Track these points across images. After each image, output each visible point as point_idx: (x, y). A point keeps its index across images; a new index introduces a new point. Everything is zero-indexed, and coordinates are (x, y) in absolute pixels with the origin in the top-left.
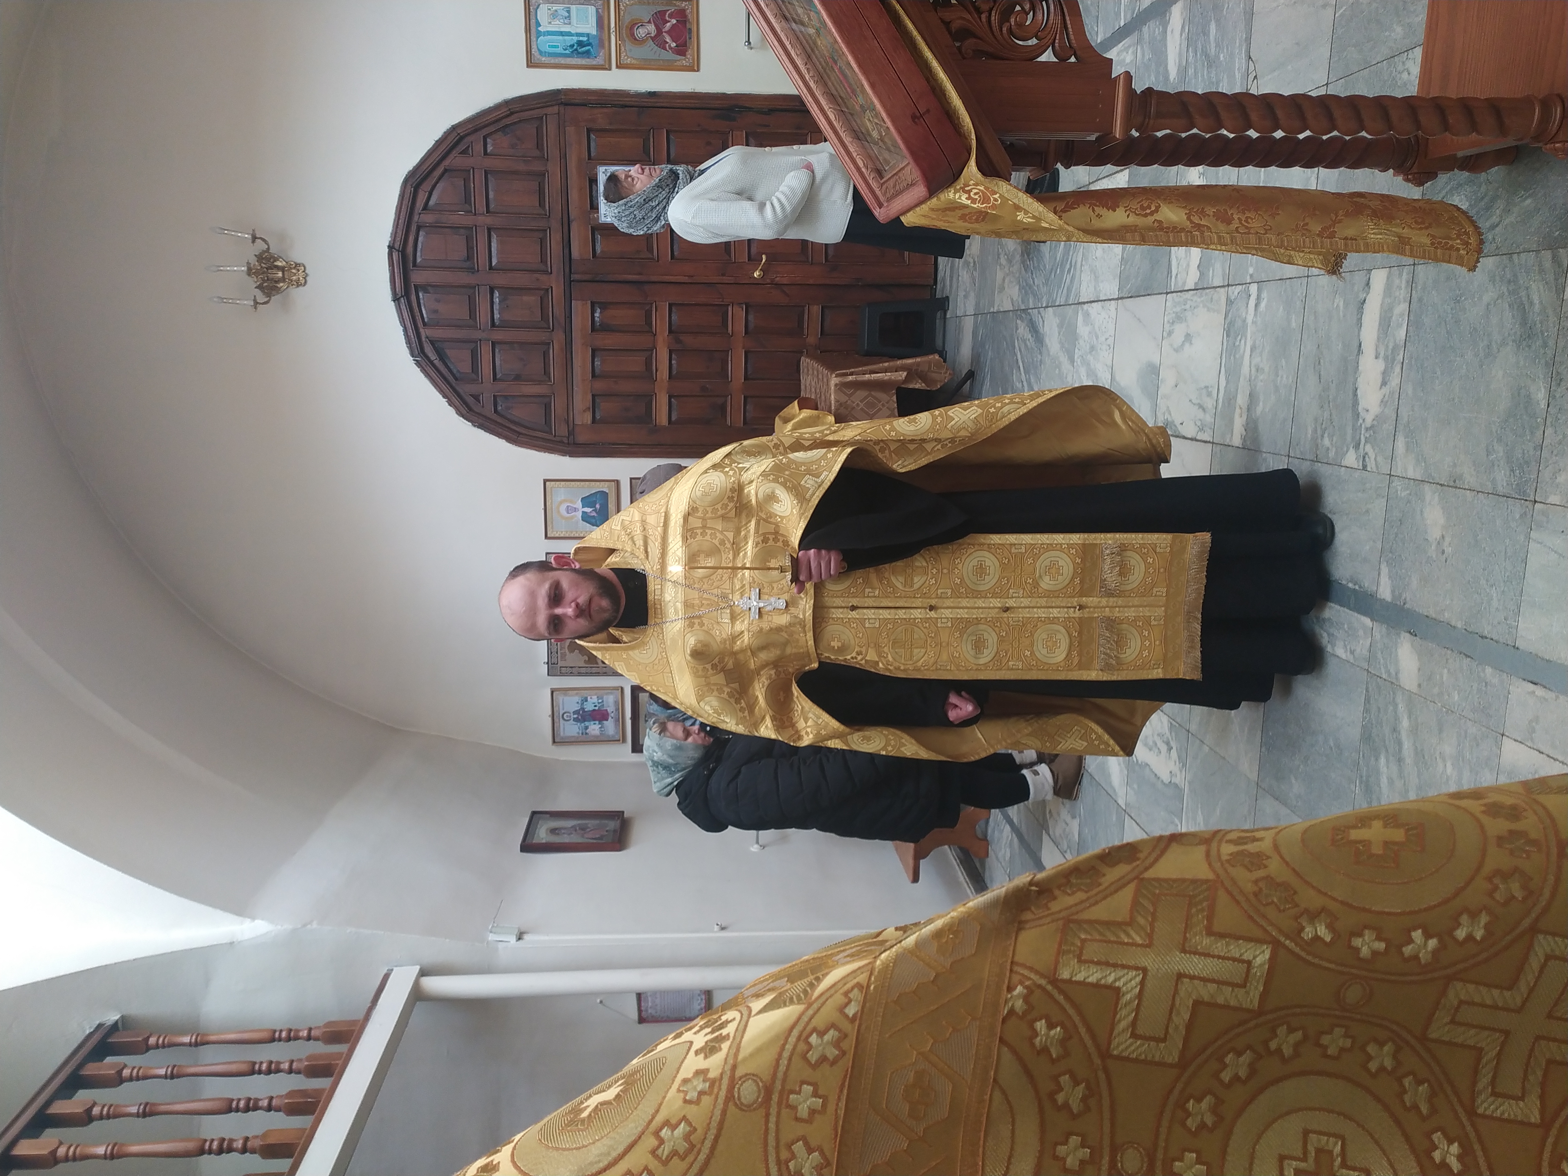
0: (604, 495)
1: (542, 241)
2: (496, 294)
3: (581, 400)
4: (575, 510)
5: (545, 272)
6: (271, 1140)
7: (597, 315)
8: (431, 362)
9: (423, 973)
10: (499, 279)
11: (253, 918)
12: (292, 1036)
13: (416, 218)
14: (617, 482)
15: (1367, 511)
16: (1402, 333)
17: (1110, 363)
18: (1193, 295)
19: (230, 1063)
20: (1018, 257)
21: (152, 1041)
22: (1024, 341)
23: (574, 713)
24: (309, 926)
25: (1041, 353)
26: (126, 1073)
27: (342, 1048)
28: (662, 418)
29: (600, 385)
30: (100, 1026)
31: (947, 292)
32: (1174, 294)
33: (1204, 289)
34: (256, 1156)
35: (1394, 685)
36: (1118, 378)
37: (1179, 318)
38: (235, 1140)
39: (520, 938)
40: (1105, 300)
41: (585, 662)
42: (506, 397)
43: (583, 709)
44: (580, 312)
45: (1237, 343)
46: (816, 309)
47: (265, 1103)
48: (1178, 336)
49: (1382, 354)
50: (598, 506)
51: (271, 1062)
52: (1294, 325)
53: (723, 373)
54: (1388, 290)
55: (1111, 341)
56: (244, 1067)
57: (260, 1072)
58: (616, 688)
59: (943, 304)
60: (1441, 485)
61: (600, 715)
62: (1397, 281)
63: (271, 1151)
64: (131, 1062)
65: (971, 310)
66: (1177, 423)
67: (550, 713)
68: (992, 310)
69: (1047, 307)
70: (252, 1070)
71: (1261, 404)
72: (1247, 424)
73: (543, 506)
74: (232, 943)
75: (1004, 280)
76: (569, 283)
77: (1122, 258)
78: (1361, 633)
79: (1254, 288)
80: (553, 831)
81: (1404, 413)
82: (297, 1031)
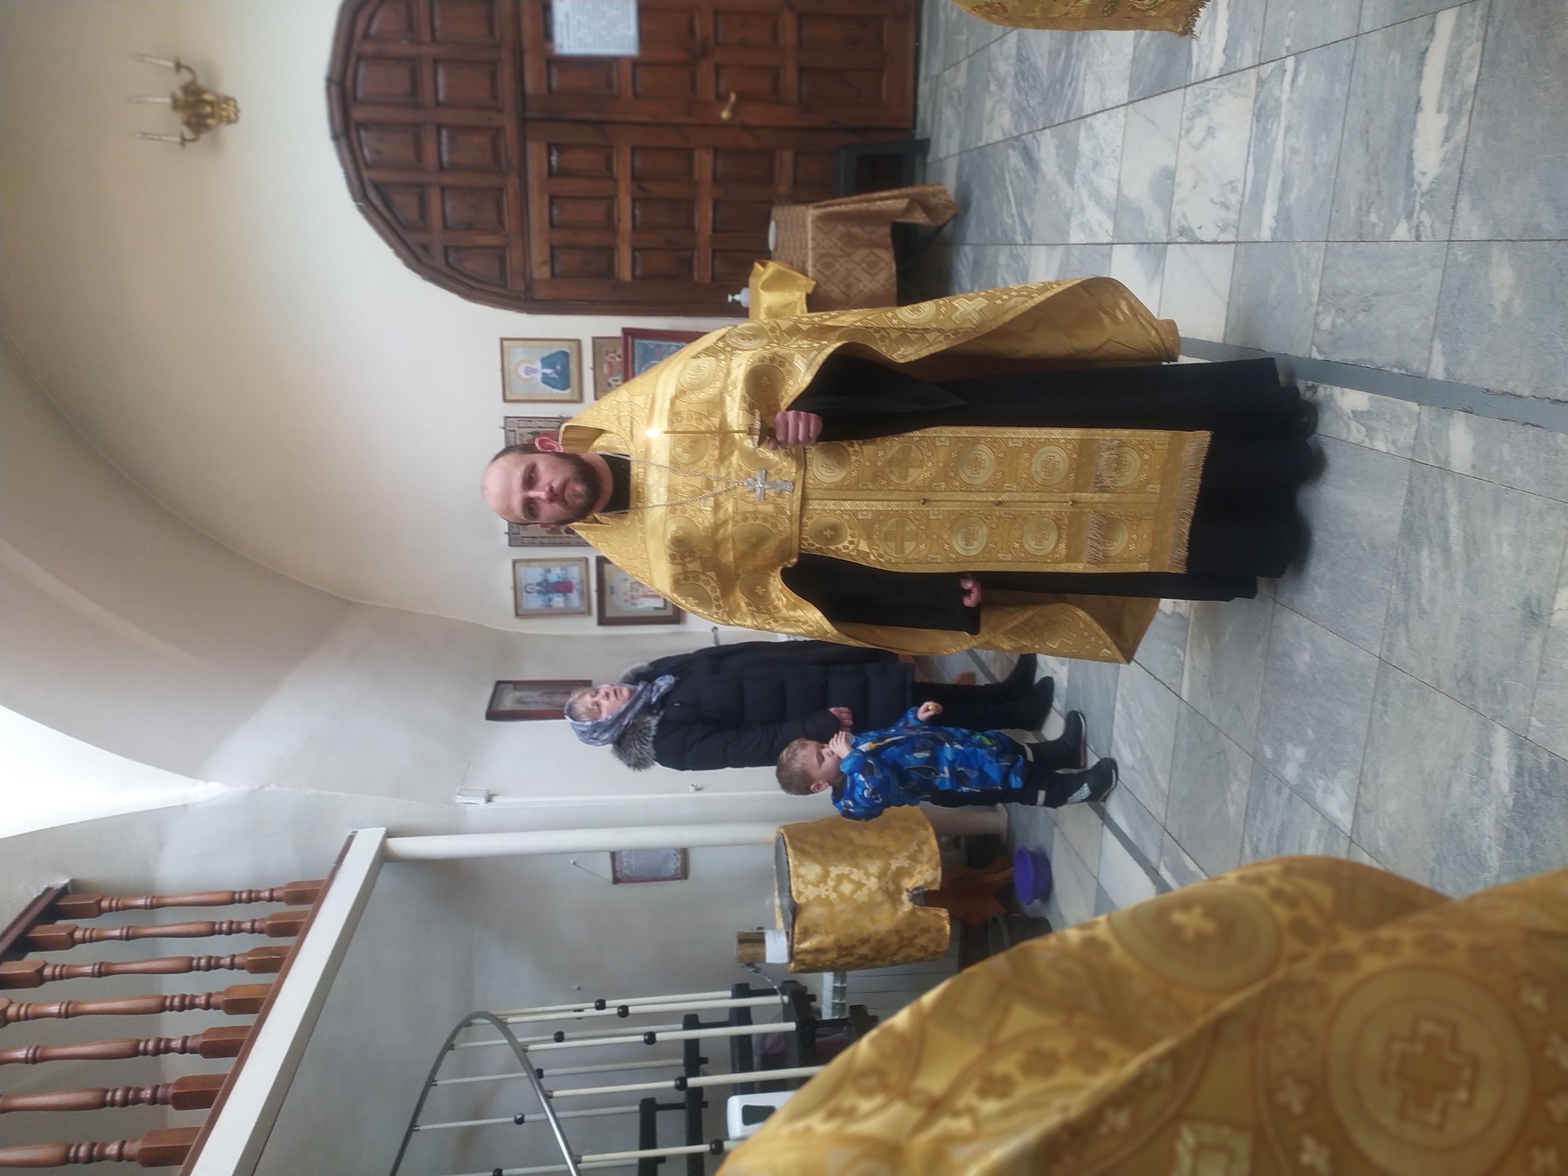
0: (565, 355)
1: (493, 77)
2: (444, 134)
3: (538, 252)
4: (535, 371)
5: (499, 110)
6: (235, 996)
7: (554, 158)
8: (375, 208)
9: (389, 835)
10: (447, 116)
11: (207, 780)
12: (253, 898)
13: (355, 48)
14: (578, 342)
15: (1419, 286)
16: (1472, 78)
17: (1116, 177)
18: (1218, 83)
19: (190, 923)
20: (1010, 80)
21: (105, 904)
22: (1016, 171)
23: (538, 584)
24: (267, 788)
25: (1035, 182)
26: (78, 934)
27: (308, 907)
28: (625, 272)
29: (558, 237)
30: (48, 890)
31: (927, 135)
32: (1195, 86)
33: (1230, 73)
34: (221, 1012)
35: (1444, 470)
36: (1126, 191)
37: (1200, 111)
38: (197, 997)
39: (489, 799)
40: (1113, 108)
41: (548, 532)
42: (458, 249)
43: (546, 581)
44: (536, 154)
45: (1269, 127)
46: (788, 156)
47: (227, 961)
48: (1199, 132)
49: (1446, 106)
50: (558, 367)
51: (231, 922)
52: (1338, 93)
53: (690, 226)
54: (1458, 30)
55: (1118, 153)
56: (202, 928)
57: (220, 932)
58: (580, 560)
59: (923, 146)
60: (1513, 241)
61: (564, 587)
62: (1470, 19)
63: (235, 1006)
64: (82, 926)
65: (955, 148)
66: (1195, 228)
67: (511, 584)
68: (979, 144)
69: (1044, 129)
70: (212, 931)
71: (1296, 189)
72: (1278, 214)
73: (499, 367)
74: (185, 806)
75: (993, 109)
76: (523, 122)
77: (1134, 57)
78: (1406, 420)
79: (1290, 62)
80: (520, 701)
81: (1471, 169)
82: (259, 892)
